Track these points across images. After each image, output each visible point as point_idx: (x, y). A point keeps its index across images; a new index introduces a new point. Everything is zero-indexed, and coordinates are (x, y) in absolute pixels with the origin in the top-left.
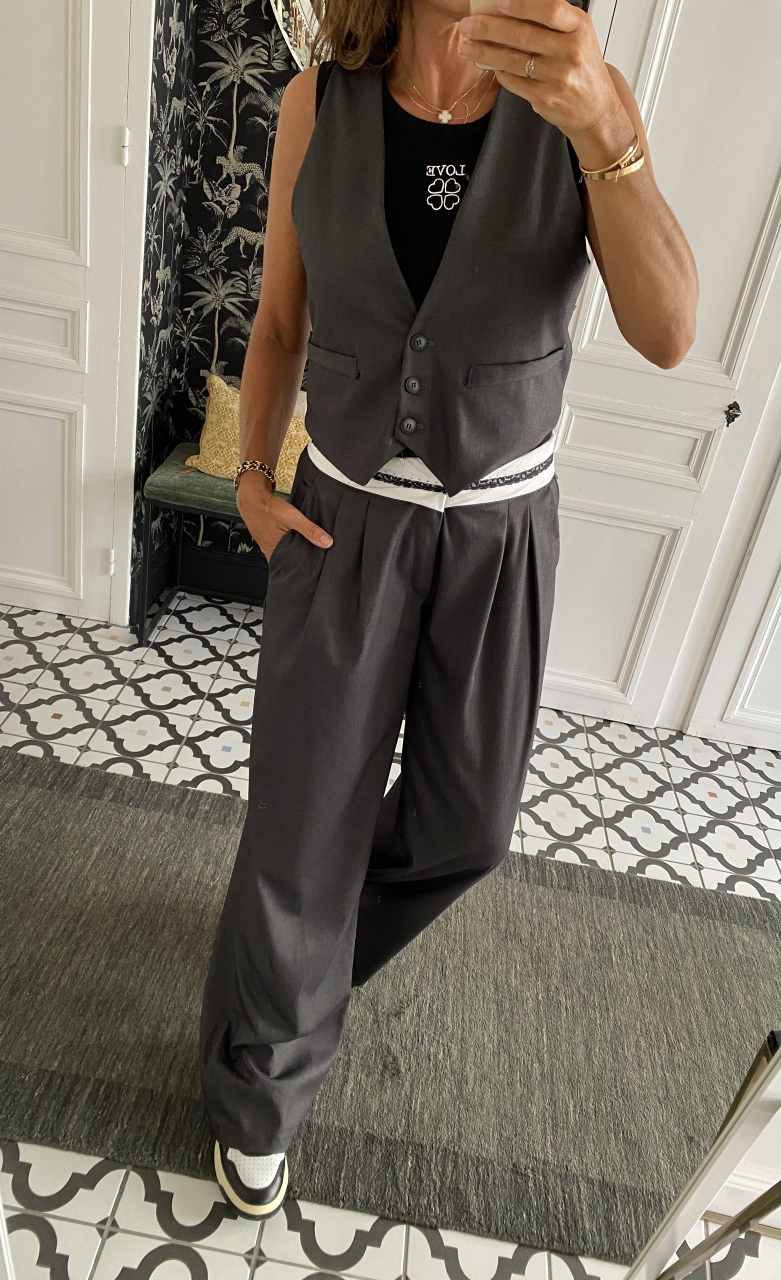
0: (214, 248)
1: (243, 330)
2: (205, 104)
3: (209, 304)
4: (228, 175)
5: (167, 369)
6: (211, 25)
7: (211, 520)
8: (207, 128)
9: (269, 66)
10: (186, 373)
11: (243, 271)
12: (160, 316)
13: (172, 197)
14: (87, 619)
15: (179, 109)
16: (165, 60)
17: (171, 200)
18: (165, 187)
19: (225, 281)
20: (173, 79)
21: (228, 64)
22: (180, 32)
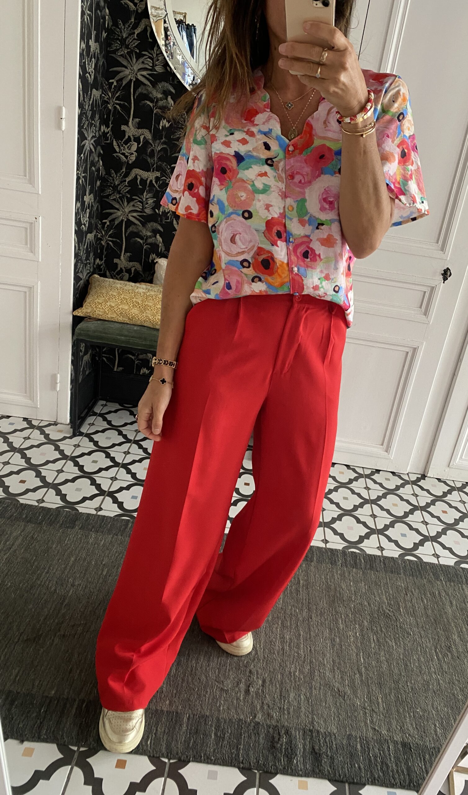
0: (121, 182)
1: (141, 233)
2: (113, 94)
3: (118, 217)
4: (129, 137)
5: (93, 259)
6: (116, 45)
7: (122, 352)
8: (115, 108)
9: (153, 69)
10: (105, 260)
11: (140, 196)
12: (87, 225)
13: (94, 150)
14: (42, 420)
15: (96, 96)
16: (87, 66)
17: (93, 152)
18: (89, 144)
19: (128, 202)
20: (93, 77)
21: (127, 68)
22: (96, 48)
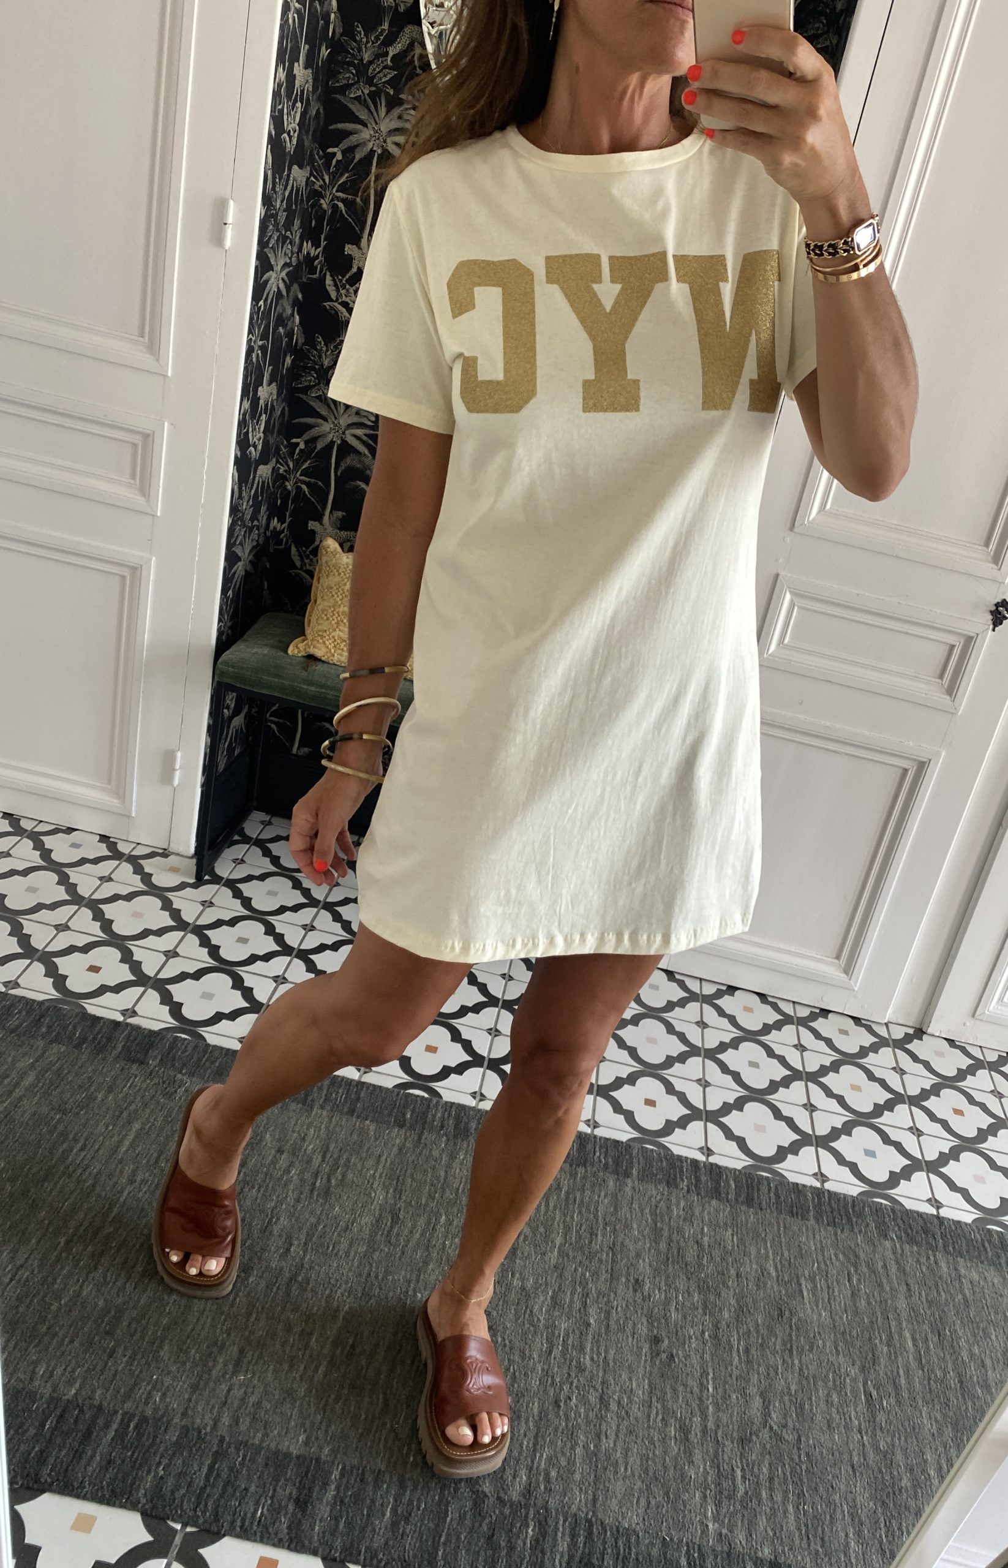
2: (334, 177)
3: (325, 435)
5: (265, 517)
6: (347, 75)
8: (335, 208)
10: (290, 522)
12: (260, 447)
13: (284, 293)
14: (138, 844)
15: (299, 180)
16: (285, 117)
17: (283, 297)
18: (276, 280)
20: (295, 141)
21: (367, 127)
22: (307, 82)
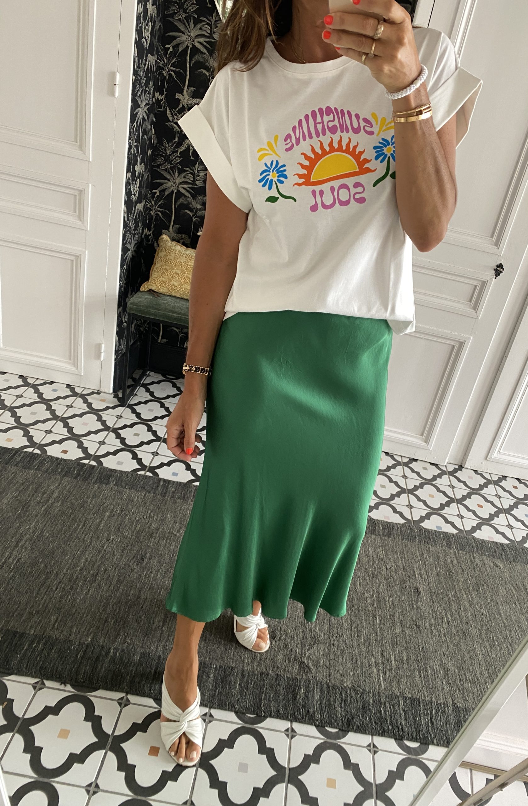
0: (173, 152)
1: (191, 205)
2: (169, 60)
3: (169, 188)
4: (183, 106)
5: (141, 229)
6: (174, 8)
7: (167, 326)
8: (170, 75)
9: (211, 37)
10: (153, 231)
11: (192, 168)
12: (137, 195)
13: (146, 118)
14: (85, 388)
15: (151, 62)
16: (143, 30)
17: (145, 120)
18: (142, 112)
19: (179, 174)
20: (149, 42)
21: (184, 34)
22: (154, 12)
